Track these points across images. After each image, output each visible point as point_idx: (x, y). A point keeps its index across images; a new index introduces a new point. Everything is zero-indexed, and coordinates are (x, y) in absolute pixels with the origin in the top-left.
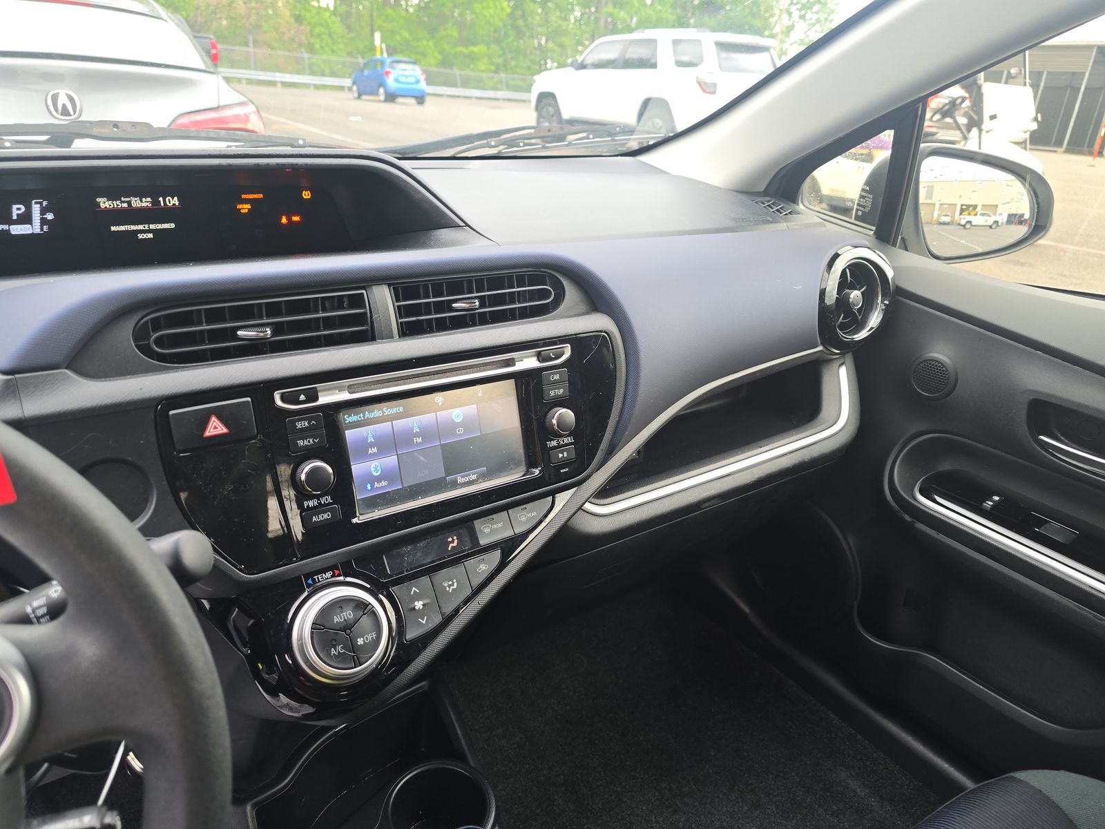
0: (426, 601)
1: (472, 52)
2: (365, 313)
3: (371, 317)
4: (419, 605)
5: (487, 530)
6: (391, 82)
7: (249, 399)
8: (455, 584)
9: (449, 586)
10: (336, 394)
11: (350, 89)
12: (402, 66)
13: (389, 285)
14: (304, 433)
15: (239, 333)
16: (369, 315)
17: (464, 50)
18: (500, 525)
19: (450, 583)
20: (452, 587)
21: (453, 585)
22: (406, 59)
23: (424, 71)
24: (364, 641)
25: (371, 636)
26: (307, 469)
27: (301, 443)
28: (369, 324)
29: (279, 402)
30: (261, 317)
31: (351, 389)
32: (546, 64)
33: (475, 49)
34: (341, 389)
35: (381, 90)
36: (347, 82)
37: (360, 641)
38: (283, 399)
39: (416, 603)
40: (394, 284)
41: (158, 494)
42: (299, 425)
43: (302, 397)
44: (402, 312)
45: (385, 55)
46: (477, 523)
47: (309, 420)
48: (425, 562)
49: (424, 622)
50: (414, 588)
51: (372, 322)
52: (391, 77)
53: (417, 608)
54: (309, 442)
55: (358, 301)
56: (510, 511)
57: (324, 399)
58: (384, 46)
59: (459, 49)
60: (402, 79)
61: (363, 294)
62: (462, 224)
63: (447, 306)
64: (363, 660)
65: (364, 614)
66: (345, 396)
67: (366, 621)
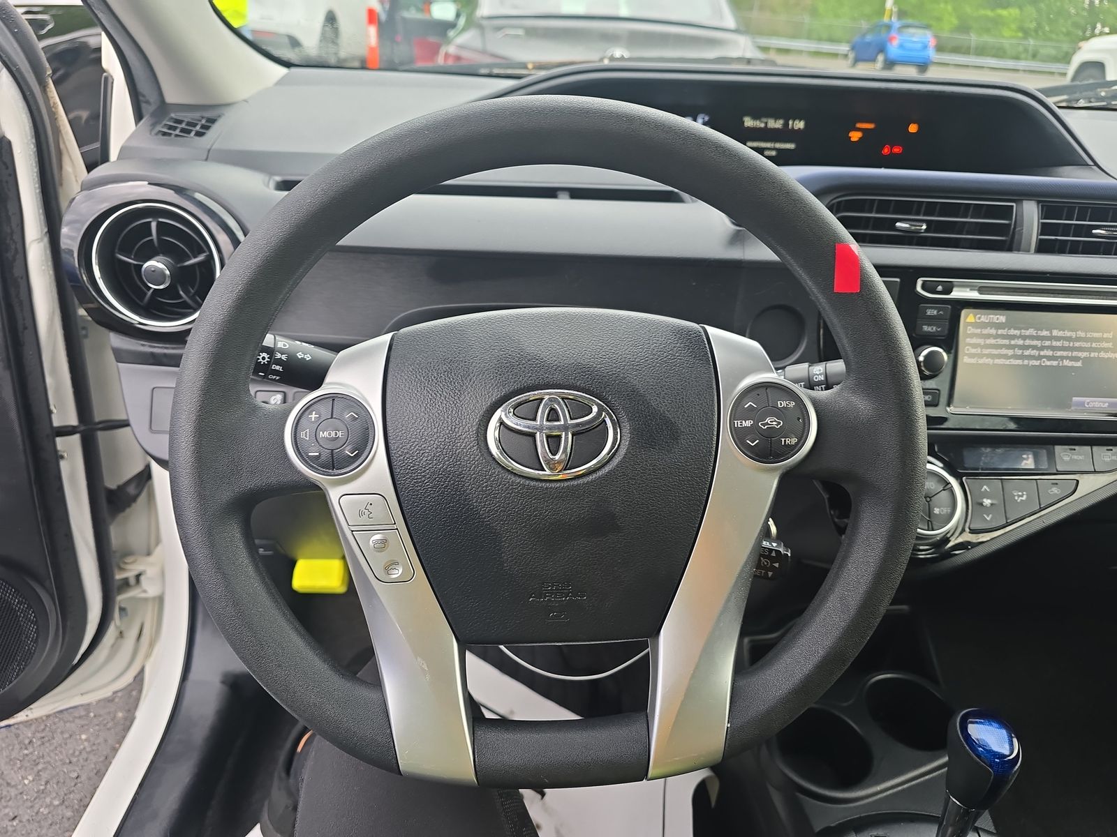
0: (994, 502)
1: (1000, 16)
2: (1009, 225)
3: (1015, 228)
4: (987, 502)
5: (1066, 458)
6: (894, 49)
7: (898, 280)
8: (1025, 497)
9: (1019, 496)
10: (966, 291)
11: (846, 56)
12: (912, 30)
13: (1038, 202)
14: (931, 320)
15: (898, 224)
16: (1013, 227)
17: (989, 13)
18: (1081, 457)
19: (1020, 493)
20: (1021, 498)
21: (1022, 496)
22: (916, 22)
23: (936, 37)
24: (939, 511)
25: (946, 510)
26: (925, 352)
27: (926, 328)
28: (1010, 236)
29: (919, 289)
30: (918, 214)
31: (982, 290)
32: (1094, 28)
33: (1004, 13)
34: (972, 288)
35: (881, 58)
36: (844, 48)
37: (937, 511)
38: (923, 287)
39: (985, 500)
40: (1042, 201)
41: (808, 342)
42: (929, 312)
43: (940, 288)
44: (1045, 229)
45: (894, 19)
46: (1058, 448)
47: (939, 309)
48: (1000, 467)
49: (988, 519)
50: (985, 487)
51: (1014, 233)
52: (895, 43)
53: (984, 504)
54: (932, 329)
55: (1006, 212)
56: (1095, 448)
57: (957, 294)
58: (895, 10)
59: (982, 12)
60: (909, 45)
61: (1013, 206)
62: (1091, 163)
63: (1087, 231)
64: (935, 528)
65: (944, 490)
66: (974, 295)
67: (945, 494)
